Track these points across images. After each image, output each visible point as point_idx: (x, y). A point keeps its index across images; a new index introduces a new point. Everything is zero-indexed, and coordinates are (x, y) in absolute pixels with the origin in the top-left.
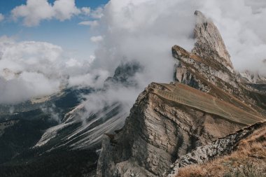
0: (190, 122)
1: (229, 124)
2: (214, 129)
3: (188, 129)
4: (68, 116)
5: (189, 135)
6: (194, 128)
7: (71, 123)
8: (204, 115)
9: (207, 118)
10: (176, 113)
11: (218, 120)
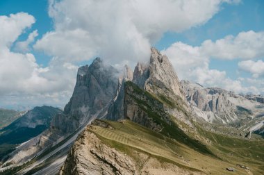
0: (132, 166)
1: (177, 168)
7: (9, 167)
8: (149, 158)
9: (152, 160)
10: (116, 155)
11: (165, 164)
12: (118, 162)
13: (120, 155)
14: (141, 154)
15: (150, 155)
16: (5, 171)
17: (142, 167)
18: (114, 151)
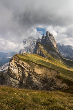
0: (29, 68)
1: (46, 68)
2: (39, 71)
3: (28, 71)
4: (2, 68)
5: (28, 73)
6: (30, 70)
7: (2, 70)
8: (36, 65)
9: (37, 66)
10: (24, 63)
11: (41, 67)
12: (24, 66)
13: (25, 64)
14: (33, 63)
15: (36, 64)
16: (1, 71)
17: (33, 68)
18: (23, 62)
